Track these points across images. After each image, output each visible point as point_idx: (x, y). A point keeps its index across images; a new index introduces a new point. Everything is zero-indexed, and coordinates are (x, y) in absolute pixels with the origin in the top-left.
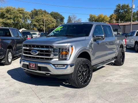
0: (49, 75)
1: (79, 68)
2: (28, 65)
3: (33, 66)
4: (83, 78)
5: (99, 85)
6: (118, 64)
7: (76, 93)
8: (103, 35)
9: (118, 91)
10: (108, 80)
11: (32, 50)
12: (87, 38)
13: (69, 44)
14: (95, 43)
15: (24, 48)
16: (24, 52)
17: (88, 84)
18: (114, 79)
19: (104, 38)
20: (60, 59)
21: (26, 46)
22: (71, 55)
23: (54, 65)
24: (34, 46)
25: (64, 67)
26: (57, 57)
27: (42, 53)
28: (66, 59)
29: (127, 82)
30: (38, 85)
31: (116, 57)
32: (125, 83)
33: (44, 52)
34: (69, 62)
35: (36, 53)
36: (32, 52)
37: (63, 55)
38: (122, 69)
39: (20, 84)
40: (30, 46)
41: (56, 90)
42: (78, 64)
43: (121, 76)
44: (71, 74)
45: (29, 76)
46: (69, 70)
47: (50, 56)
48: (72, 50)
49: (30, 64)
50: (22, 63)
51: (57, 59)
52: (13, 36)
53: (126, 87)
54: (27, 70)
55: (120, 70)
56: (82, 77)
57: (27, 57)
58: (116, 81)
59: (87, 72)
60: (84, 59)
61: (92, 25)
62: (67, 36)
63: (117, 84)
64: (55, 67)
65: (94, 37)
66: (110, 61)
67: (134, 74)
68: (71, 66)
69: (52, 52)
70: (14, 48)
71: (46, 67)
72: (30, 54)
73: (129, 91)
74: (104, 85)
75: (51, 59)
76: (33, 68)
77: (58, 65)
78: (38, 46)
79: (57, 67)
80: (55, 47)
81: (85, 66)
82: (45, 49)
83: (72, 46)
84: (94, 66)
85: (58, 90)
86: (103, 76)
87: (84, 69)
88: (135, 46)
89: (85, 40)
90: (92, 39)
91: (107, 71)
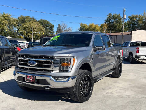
0: (48, 88)
1: (80, 81)
2: (24, 78)
3: (30, 78)
4: (84, 92)
5: (100, 99)
6: (115, 76)
7: (78, 108)
8: (104, 46)
9: (121, 105)
10: (108, 93)
11: (29, 61)
12: (87, 48)
13: (70, 55)
14: (95, 53)
15: (19, 58)
16: (19, 63)
17: (89, 98)
18: (114, 92)
19: (105, 48)
20: (61, 71)
21: (23, 56)
22: (73, 66)
23: (54, 77)
24: (31, 57)
25: (65, 80)
26: (58, 68)
27: (40, 64)
28: (67, 71)
29: (128, 94)
30: (34, 100)
31: (114, 69)
32: (127, 97)
33: (43, 63)
34: (70, 74)
35: (34, 64)
36: (29, 63)
37: (64, 66)
38: (120, 82)
39: (14, 99)
40: (27, 56)
41: (55, 105)
42: (80, 76)
43: (121, 89)
44: (73, 87)
45: (22, 90)
46: (71, 83)
47: (50, 67)
48: (74, 61)
49: (27, 76)
50: (17, 75)
51: (58, 71)
52: (2, 45)
53: (129, 100)
54: (23, 83)
55: (119, 82)
56: (83, 90)
57: (22, 68)
58: (117, 94)
59: (88, 85)
60: (86, 71)
61: (92, 35)
62: (65, 46)
63: (119, 97)
64: (56, 79)
65: (94, 47)
66: (109, 73)
67: (134, 87)
68: (73, 79)
69: (53, 64)
70: (3, 58)
71: (45, 80)
72: (27, 65)
73: (132, 105)
74: (105, 99)
75: (51, 71)
76: (30, 81)
77: (59, 77)
78: (36, 57)
79: (58, 80)
80: (56, 58)
81: (86, 78)
82: (45, 60)
83: (74, 57)
84: (94, 79)
85: (57, 105)
86: (103, 89)
87: (85, 82)
88: (129, 57)
89: (86, 50)
90: (92, 50)
91: (106, 83)
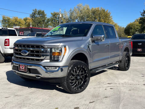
0: (39, 78)
2: (17, 67)
3: (22, 68)
8: (103, 36)
11: (22, 50)
12: (84, 38)
13: (61, 44)
20: (52, 61)
21: (17, 46)
22: (64, 56)
23: (44, 67)
24: (24, 46)
25: (56, 70)
26: (48, 57)
27: (32, 54)
28: (58, 61)
33: (34, 53)
34: (61, 64)
35: (26, 53)
36: (22, 52)
37: (55, 56)
40: (20, 46)
47: (41, 56)
48: (65, 50)
49: (20, 66)
51: (49, 61)
57: (17, 58)
64: (46, 69)
66: (113, 65)
71: (36, 69)
72: (20, 54)
75: (42, 60)
76: (23, 70)
77: (49, 67)
79: (48, 70)
80: (46, 47)
83: (65, 47)
89: (82, 40)
90: (90, 39)
